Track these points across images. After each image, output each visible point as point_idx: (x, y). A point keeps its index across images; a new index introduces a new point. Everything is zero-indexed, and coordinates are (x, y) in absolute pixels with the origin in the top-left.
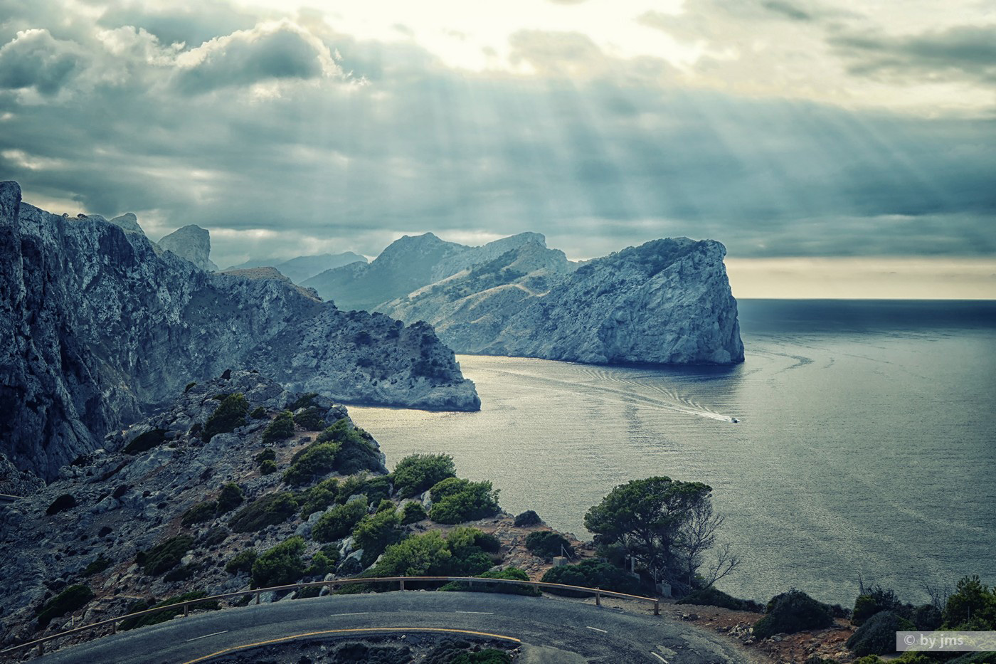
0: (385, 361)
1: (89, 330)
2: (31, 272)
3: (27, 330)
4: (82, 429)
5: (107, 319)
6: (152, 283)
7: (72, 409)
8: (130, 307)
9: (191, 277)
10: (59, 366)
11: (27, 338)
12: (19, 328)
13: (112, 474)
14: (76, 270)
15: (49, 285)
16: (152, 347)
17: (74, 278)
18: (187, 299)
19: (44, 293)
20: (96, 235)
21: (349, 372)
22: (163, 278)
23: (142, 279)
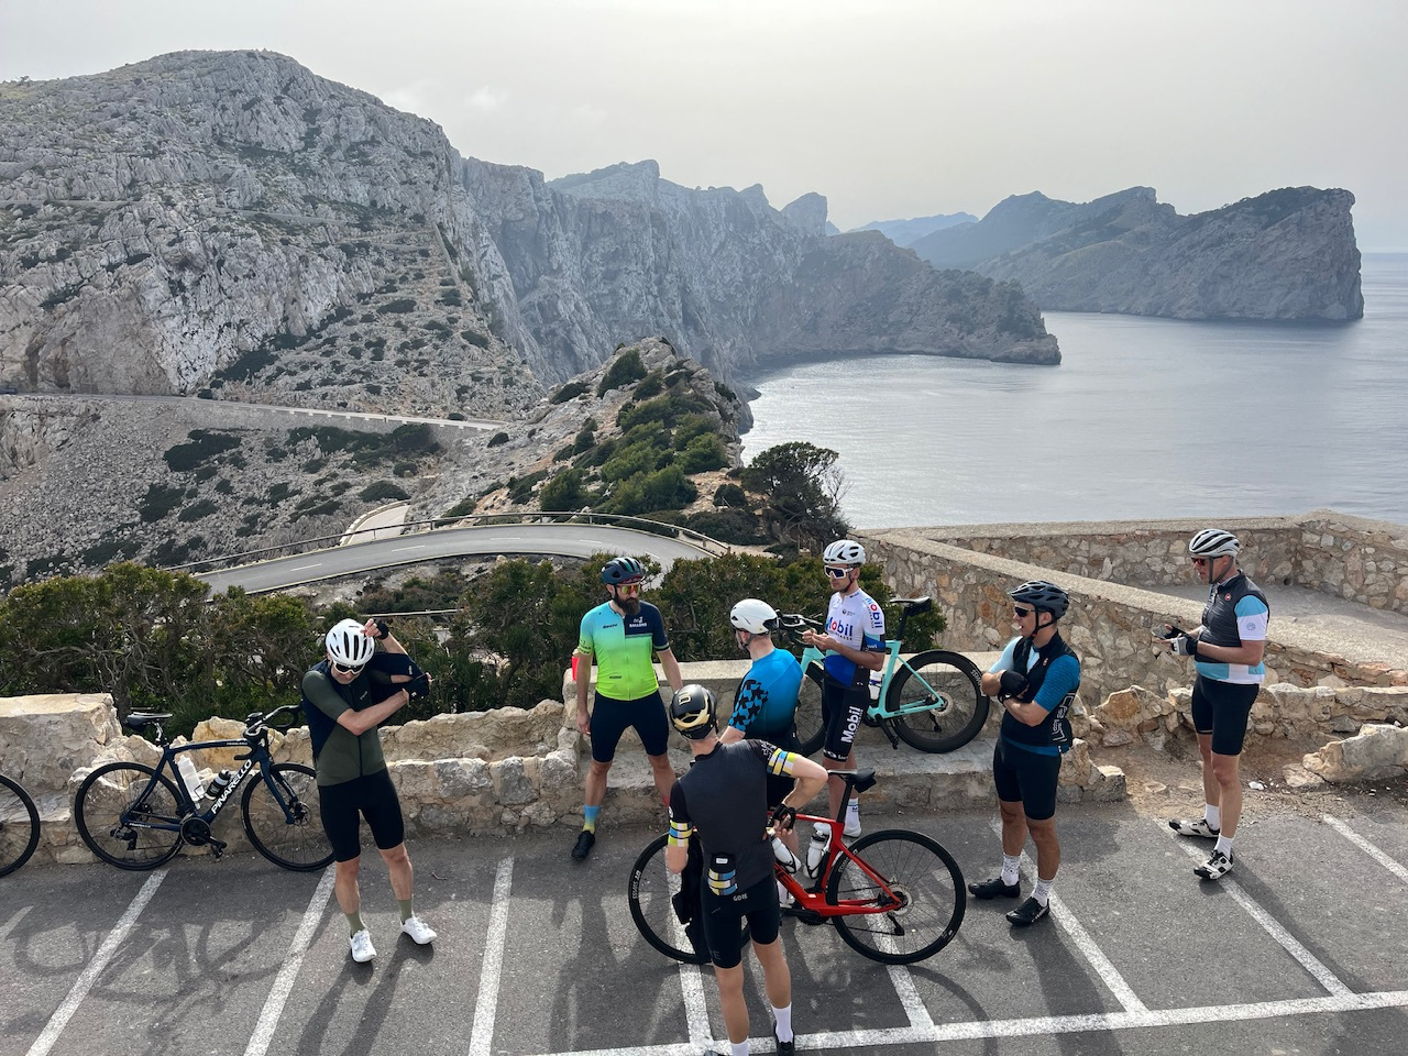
0: (973, 316)
2: (658, 240)
3: (655, 289)
5: (731, 280)
6: (769, 247)
8: (750, 269)
9: (803, 241)
10: (680, 321)
11: (655, 297)
12: (648, 288)
15: (673, 250)
16: (768, 304)
17: (704, 245)
18: (799, 260)
19: (669, 259)
20: (723, 205)
22: (779, 242)
23: (760, 244)
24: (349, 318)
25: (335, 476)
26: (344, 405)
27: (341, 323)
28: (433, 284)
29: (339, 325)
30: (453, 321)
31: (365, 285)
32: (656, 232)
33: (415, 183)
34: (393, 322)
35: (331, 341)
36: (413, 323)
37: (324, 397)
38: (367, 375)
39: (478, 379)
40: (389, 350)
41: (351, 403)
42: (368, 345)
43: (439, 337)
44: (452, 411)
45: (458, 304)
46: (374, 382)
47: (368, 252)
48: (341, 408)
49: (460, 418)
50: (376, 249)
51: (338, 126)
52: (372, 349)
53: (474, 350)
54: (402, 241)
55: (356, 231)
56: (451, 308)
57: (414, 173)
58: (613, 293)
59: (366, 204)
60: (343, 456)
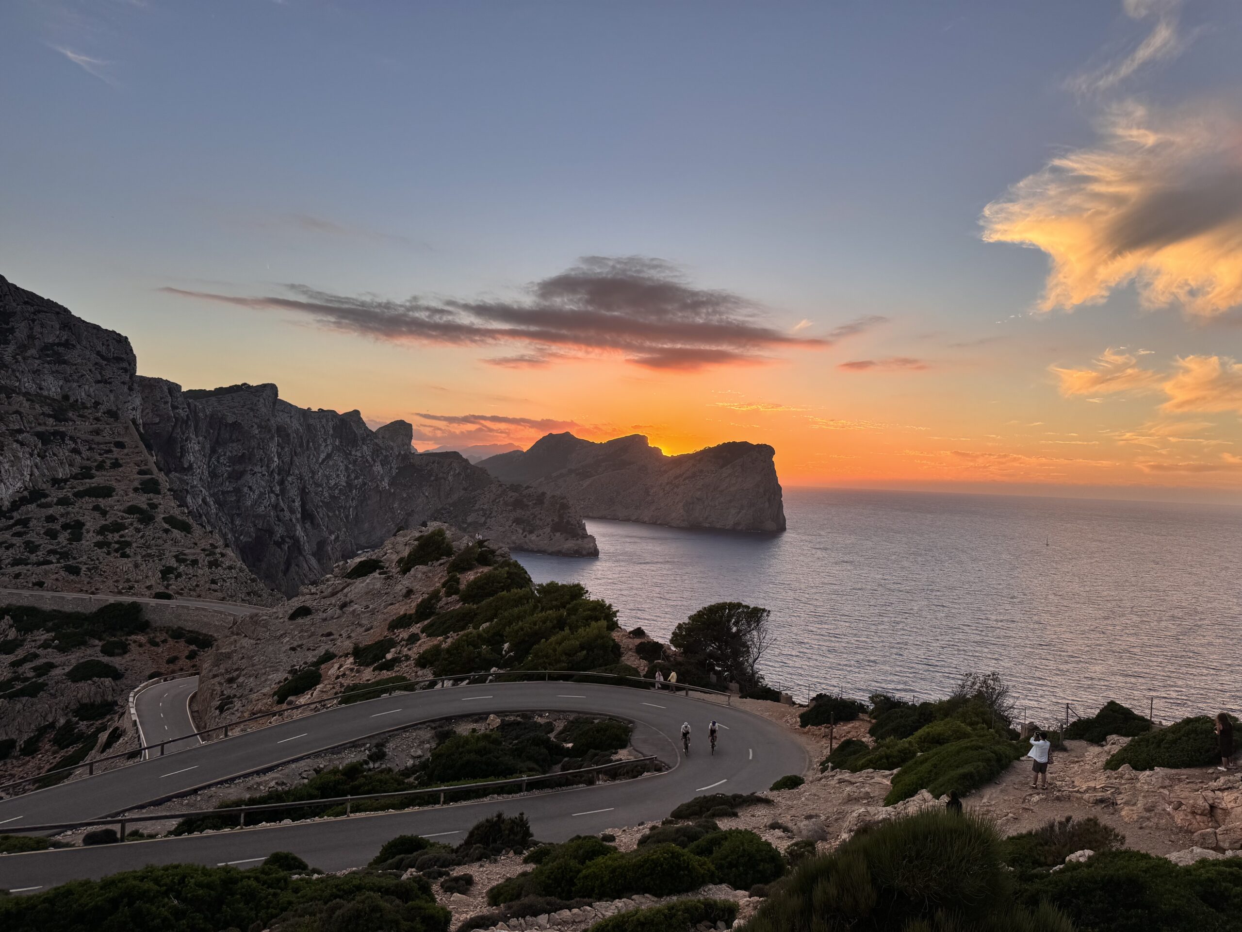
0: (533, 520)
1: (322, 492)
2: (283, 448)
3: (277, 489)
4: (313, 562)
5: (336, 484)
6: (370, 459)
7: (307, 547)
8: (353, 476)
9: (398, 456)
10: (299, 516)
11: (277, 495)
12: (271, 488)
13: (337, 593)
14: (315, 449)
15: (295, 457)
16: (367, 505)
17: (314, 455)
18: (394, 472)
19: (291, 464)
20: (331, 424)
21: (507, 527)
22: (378, 456)
23: (362, 457)
24: (43, 500)
25: (36, 656)
26: (40, 584)
27: (34, 505)
28: (130, 471)
29: (32, 507)
30: (154, 506)
31: (60, 470)
32: (280, 441)
33: (110, 383)
34: (91, 506)
35: (24, 522)
36: (112, 507)
37: (17, 576)
38: (64, 555)
39: (184, 561)
40: (88, 532)
41: (48, 583)
42: (65, 527)
43: (140, 521)
44: (158, 590)
45: (158, 492)
46: (71, 562)
47: (63, 440)
48: (36, 587)
49: (169, 597)
50: (72, 438)
51: (31, 329)
52: (69, 531)
53: (176, 533)
54: (97, 432)
55: (51, 421)
56: (152, 495)
57: (108, 374)
58: (237, 491)
59: (59, 398)
60: (42, 636)
